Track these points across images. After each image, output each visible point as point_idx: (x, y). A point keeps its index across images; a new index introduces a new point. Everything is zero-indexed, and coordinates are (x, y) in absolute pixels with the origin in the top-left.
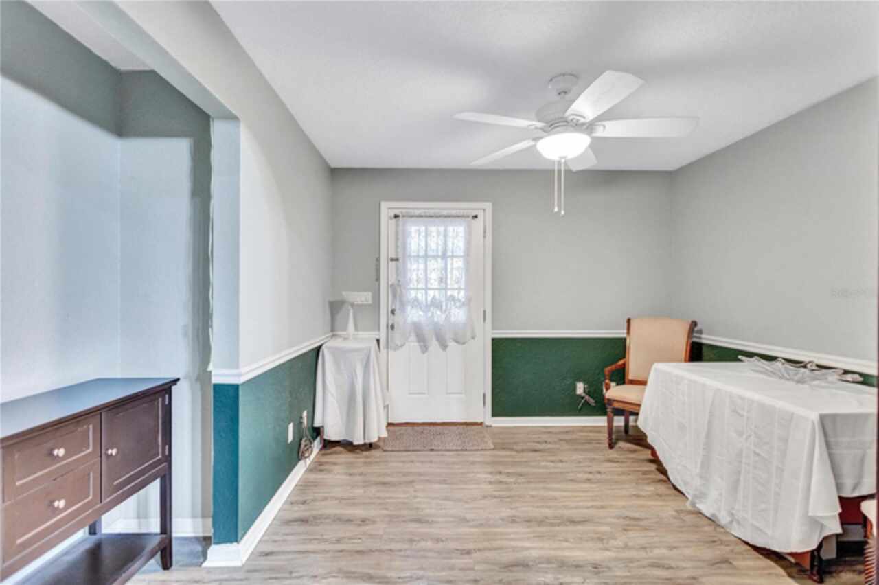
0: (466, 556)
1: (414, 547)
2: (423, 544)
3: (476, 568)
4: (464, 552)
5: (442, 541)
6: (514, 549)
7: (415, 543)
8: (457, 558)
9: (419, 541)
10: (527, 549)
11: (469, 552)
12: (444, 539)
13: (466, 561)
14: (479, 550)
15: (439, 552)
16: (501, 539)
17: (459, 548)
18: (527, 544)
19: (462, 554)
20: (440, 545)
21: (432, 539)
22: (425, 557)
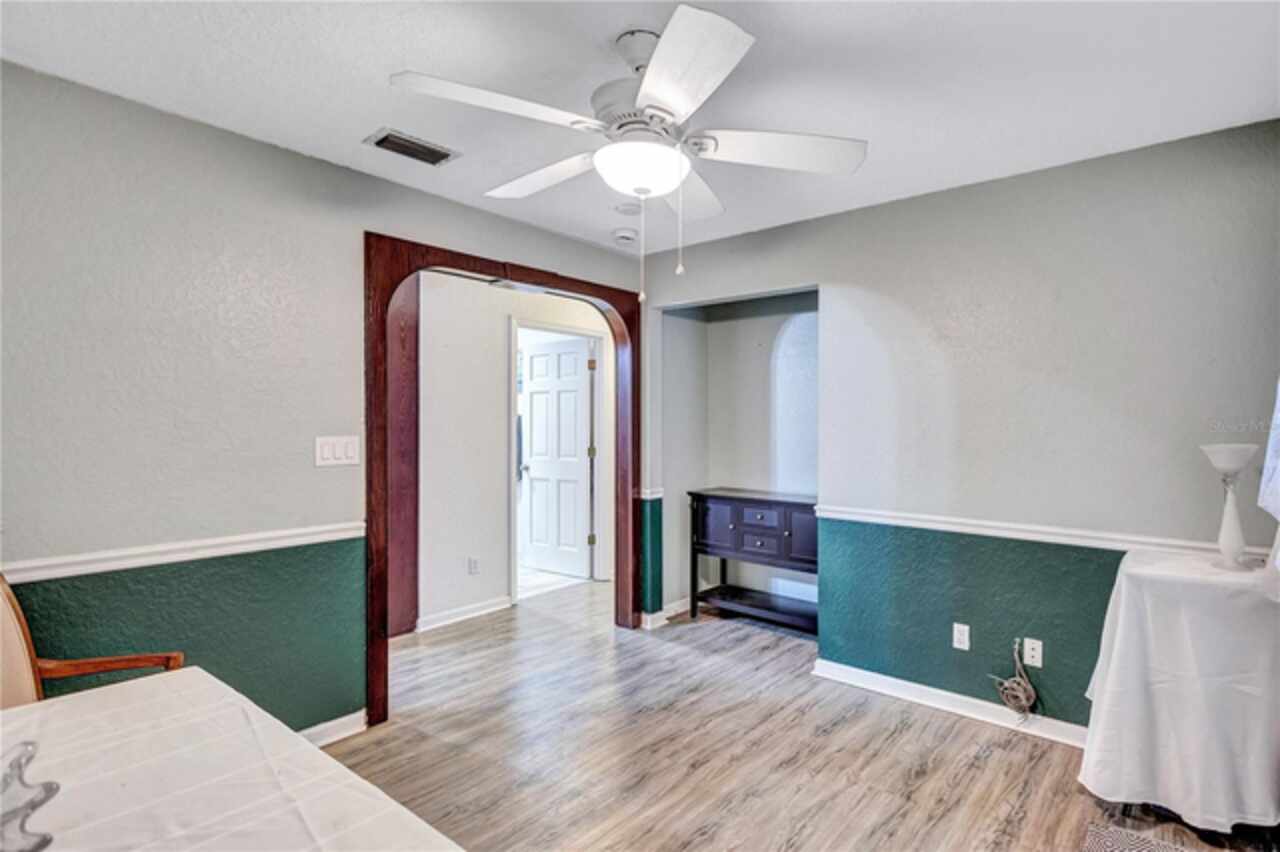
2: (742, 748)
3: (668, 760)
6: (657, 798)
7: (749, 744)
9: (750, 748)
10: (644, 807)
11: (694, 766)
14: (688, 776)
15: (718, 751)
16: (684, 799)
18: (652, 812)
20: (727, 755)
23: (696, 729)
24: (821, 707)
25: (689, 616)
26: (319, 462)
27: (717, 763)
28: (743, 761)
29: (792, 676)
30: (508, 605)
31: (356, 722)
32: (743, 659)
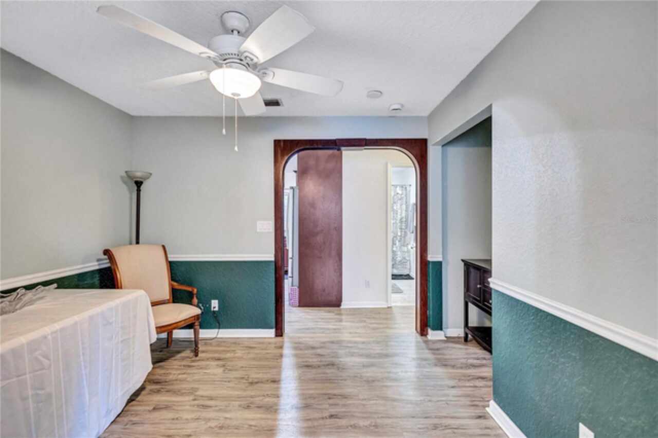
0: (333, 414)
1: (373, 420)
2: (367, 423)
3: (327, 406)
4: (335, 416)
5: (351, 426)
7: (373, 424)
8: (339, 412)
9: (370, 425)
11: (331, 416)
12: (350, 428)
13: (333, 411)
14: (323, 418)
15: (353, 416)
17: (338, 420)
19: (336, 415)
21: (360, 427)
22: (363, 413)
23: (363, 400)
24: (454, 433)
25: (463, 340)
26: (258, 231)
27: (343, 422)
28: (356, 430)
29: (469, 403)
30: (386, 306)
31: (271, 333)
32: (452, 378)
